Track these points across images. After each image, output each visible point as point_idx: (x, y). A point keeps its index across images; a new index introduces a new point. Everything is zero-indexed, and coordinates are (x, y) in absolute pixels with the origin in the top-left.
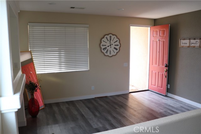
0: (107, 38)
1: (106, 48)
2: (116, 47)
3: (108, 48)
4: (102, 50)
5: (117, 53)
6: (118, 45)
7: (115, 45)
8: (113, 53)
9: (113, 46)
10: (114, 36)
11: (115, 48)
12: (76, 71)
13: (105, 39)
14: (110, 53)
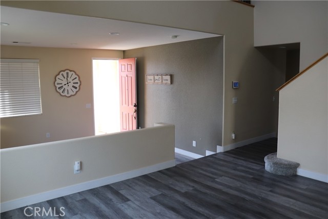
0: (62, 75)
1: (62, 86)
2: (75, 85)
3: (64, 87)
4: (57, 89)
5: (77, 92)
6: (77, 83)
7: (74, 83)
8: (71, 93)
9: (71, 85)
10: (72, 72)
11: (73, 87)
12: (26, 116)
13: (60, 76)
14: (68, 93)
